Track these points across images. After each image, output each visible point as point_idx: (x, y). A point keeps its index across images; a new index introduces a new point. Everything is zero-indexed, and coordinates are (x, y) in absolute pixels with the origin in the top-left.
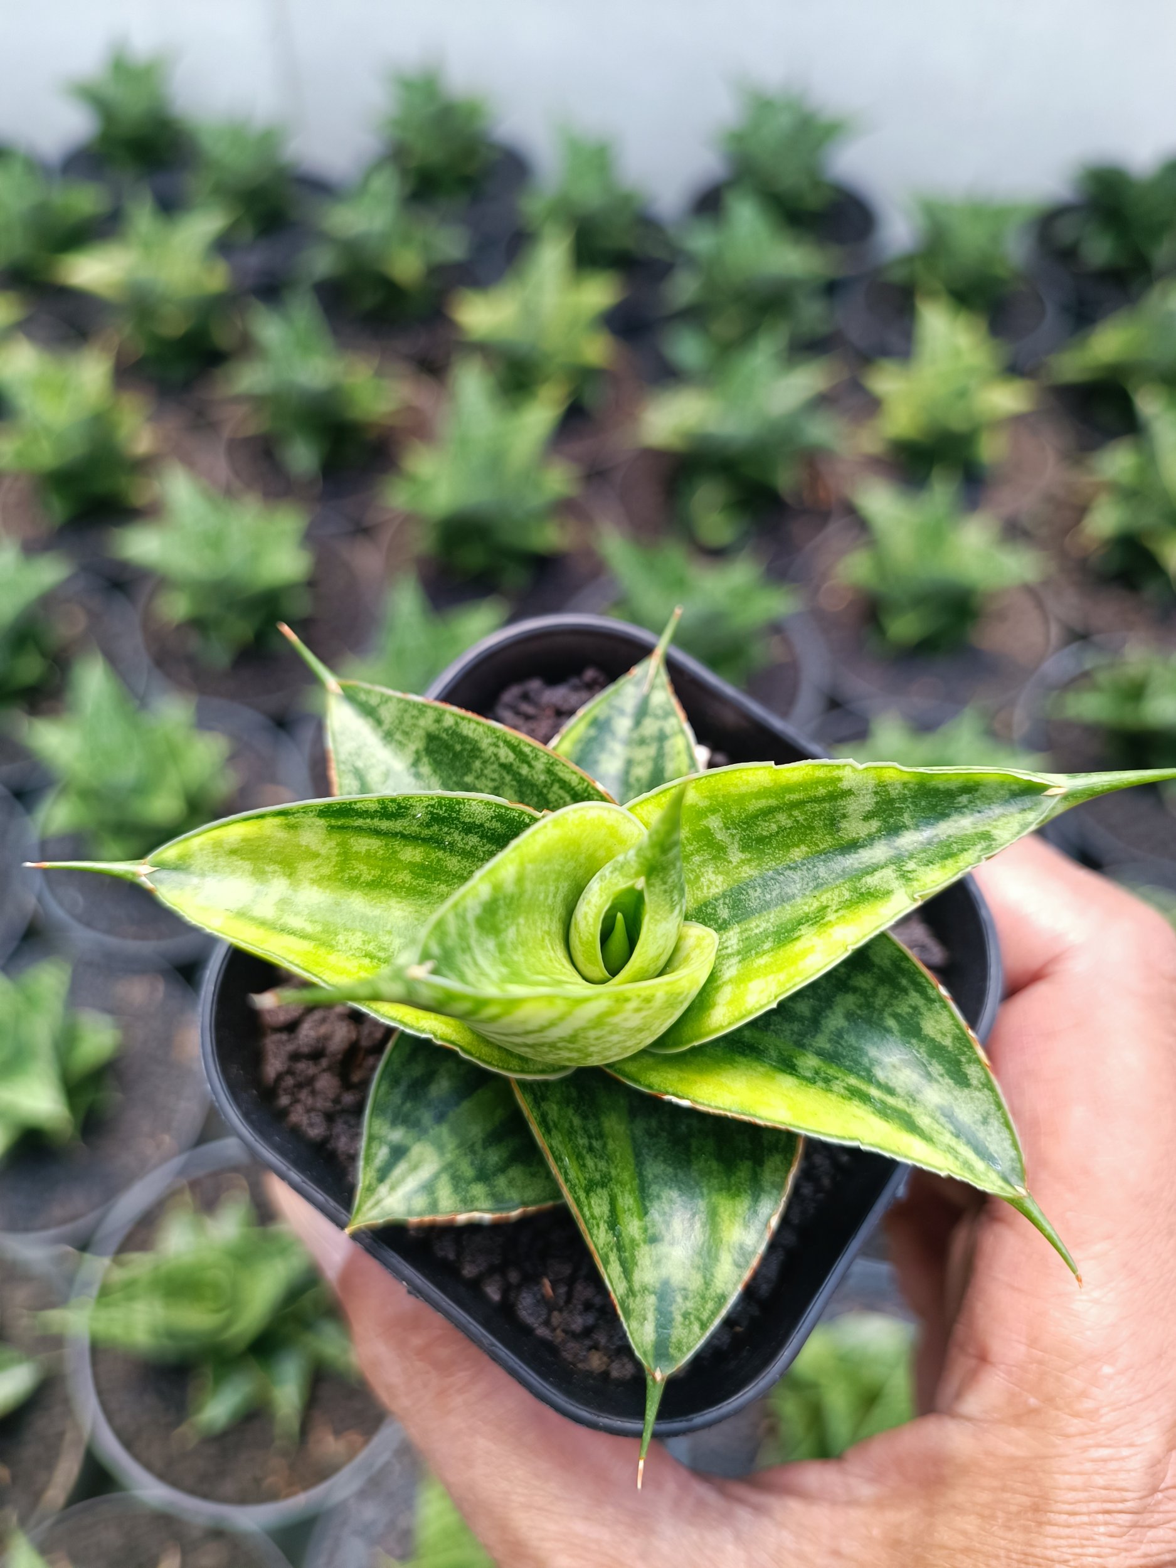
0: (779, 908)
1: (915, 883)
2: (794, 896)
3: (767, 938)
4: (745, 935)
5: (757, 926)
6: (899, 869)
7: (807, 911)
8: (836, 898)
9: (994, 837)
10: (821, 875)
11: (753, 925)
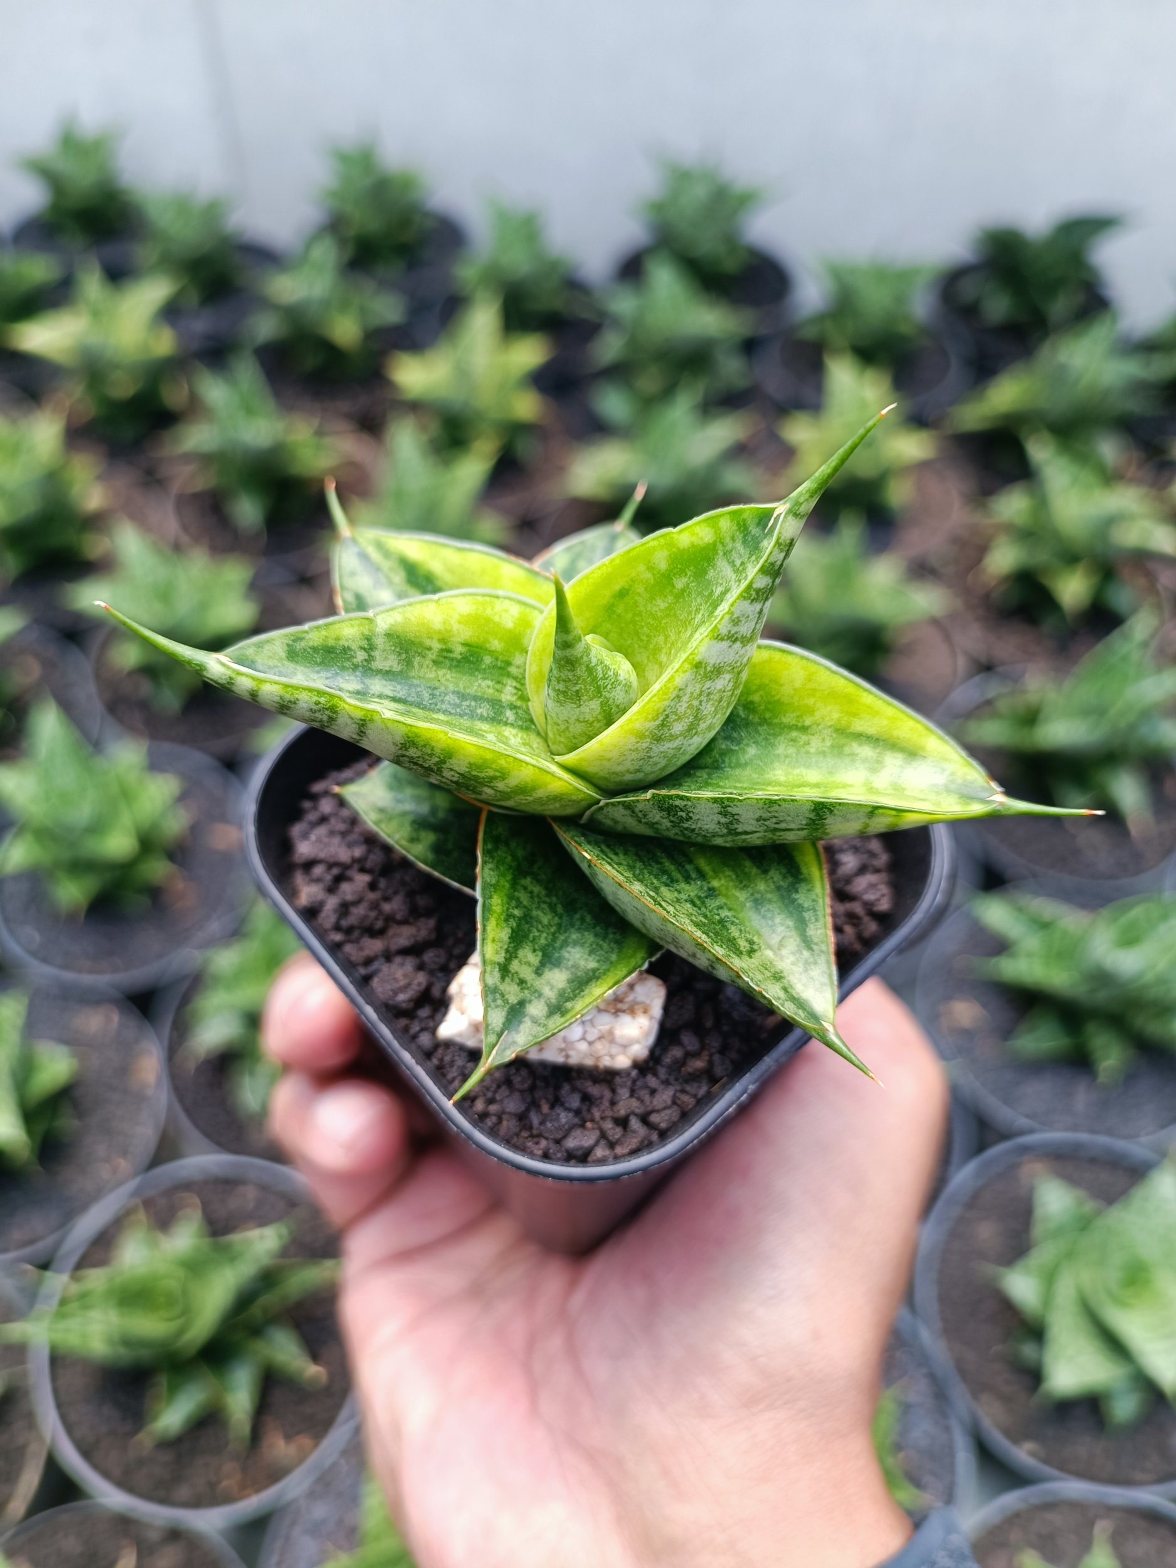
0: (468, 691)
1: (366, 632)
2: (454, 692)
3: (484, 669)
4: (498, 686)
5: (488, 687)
6: (370, 659)
7: (449, 672)
8: (425, 666)
9: (287, 648)
10: (427, 695)
11: (491, 691)
